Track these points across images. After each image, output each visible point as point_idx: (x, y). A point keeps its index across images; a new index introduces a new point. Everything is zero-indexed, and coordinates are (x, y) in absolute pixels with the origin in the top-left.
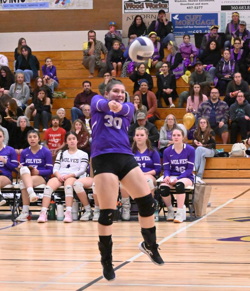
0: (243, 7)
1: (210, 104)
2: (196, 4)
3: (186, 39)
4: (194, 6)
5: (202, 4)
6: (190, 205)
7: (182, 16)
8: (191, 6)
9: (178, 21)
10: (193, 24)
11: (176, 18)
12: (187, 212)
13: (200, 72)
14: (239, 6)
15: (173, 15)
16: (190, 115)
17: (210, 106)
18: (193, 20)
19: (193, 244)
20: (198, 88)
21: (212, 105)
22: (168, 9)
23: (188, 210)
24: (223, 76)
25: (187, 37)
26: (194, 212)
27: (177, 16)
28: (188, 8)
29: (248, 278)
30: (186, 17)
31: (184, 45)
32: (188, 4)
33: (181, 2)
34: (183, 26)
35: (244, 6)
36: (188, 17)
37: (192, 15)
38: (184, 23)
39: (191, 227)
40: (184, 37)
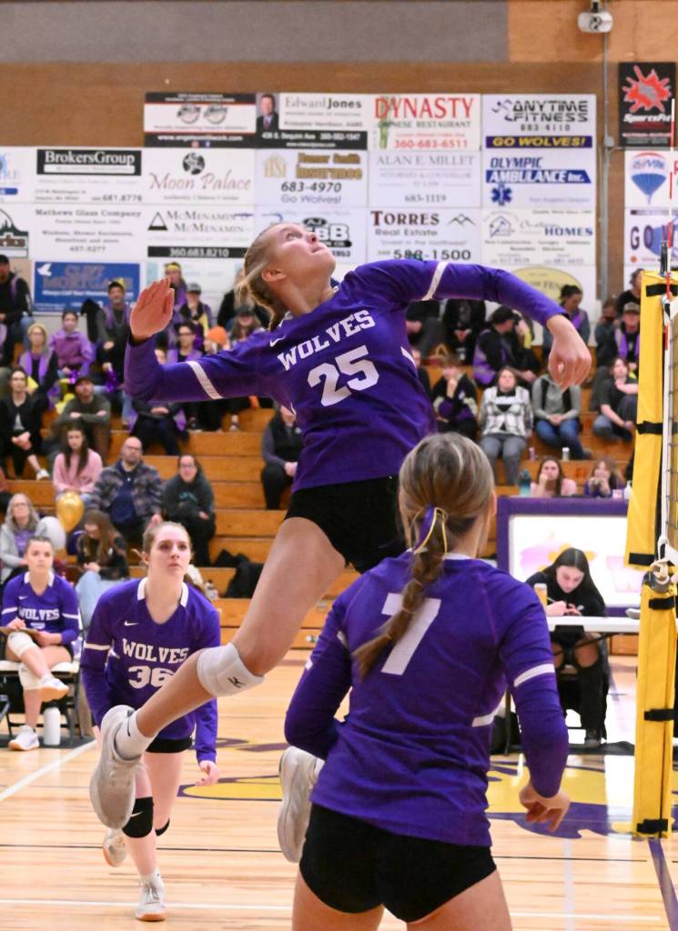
0: (196, 252)
1: (120, 473)
2: (91, 241)
3: (68, 320)
4: (85, 245)
5: (106, 241)
6: (70, 711)
7: (58, 268)
8: (79, 244)
9: (50, 278)
10: (84, 286)
11: (44, 271)
12: (62, 726)
13: (87, 397)
14: (187, 249)
15: (39, 265)
16: (73, 497)
17: (120, 478)
18: (84, 277)
19: (74, 803)
20: (77, 437)
21: (123, 474)
22: (27, 250)
23: (65, 722)
24: (149, 409)
25: (70, 316)
26: (77, 726)
27: (47, 267)
28: (72, 249)
29: (198, 885)
30: (67, 270)
31: (63, 335)
32: (74, 240)
33: (58, 236)
34: (60, 290)
35: (199, 248)
36: (71, 271)
37: (82, 266)
38: (63, 283)
39: (71, 762)
40: (63, 317)
